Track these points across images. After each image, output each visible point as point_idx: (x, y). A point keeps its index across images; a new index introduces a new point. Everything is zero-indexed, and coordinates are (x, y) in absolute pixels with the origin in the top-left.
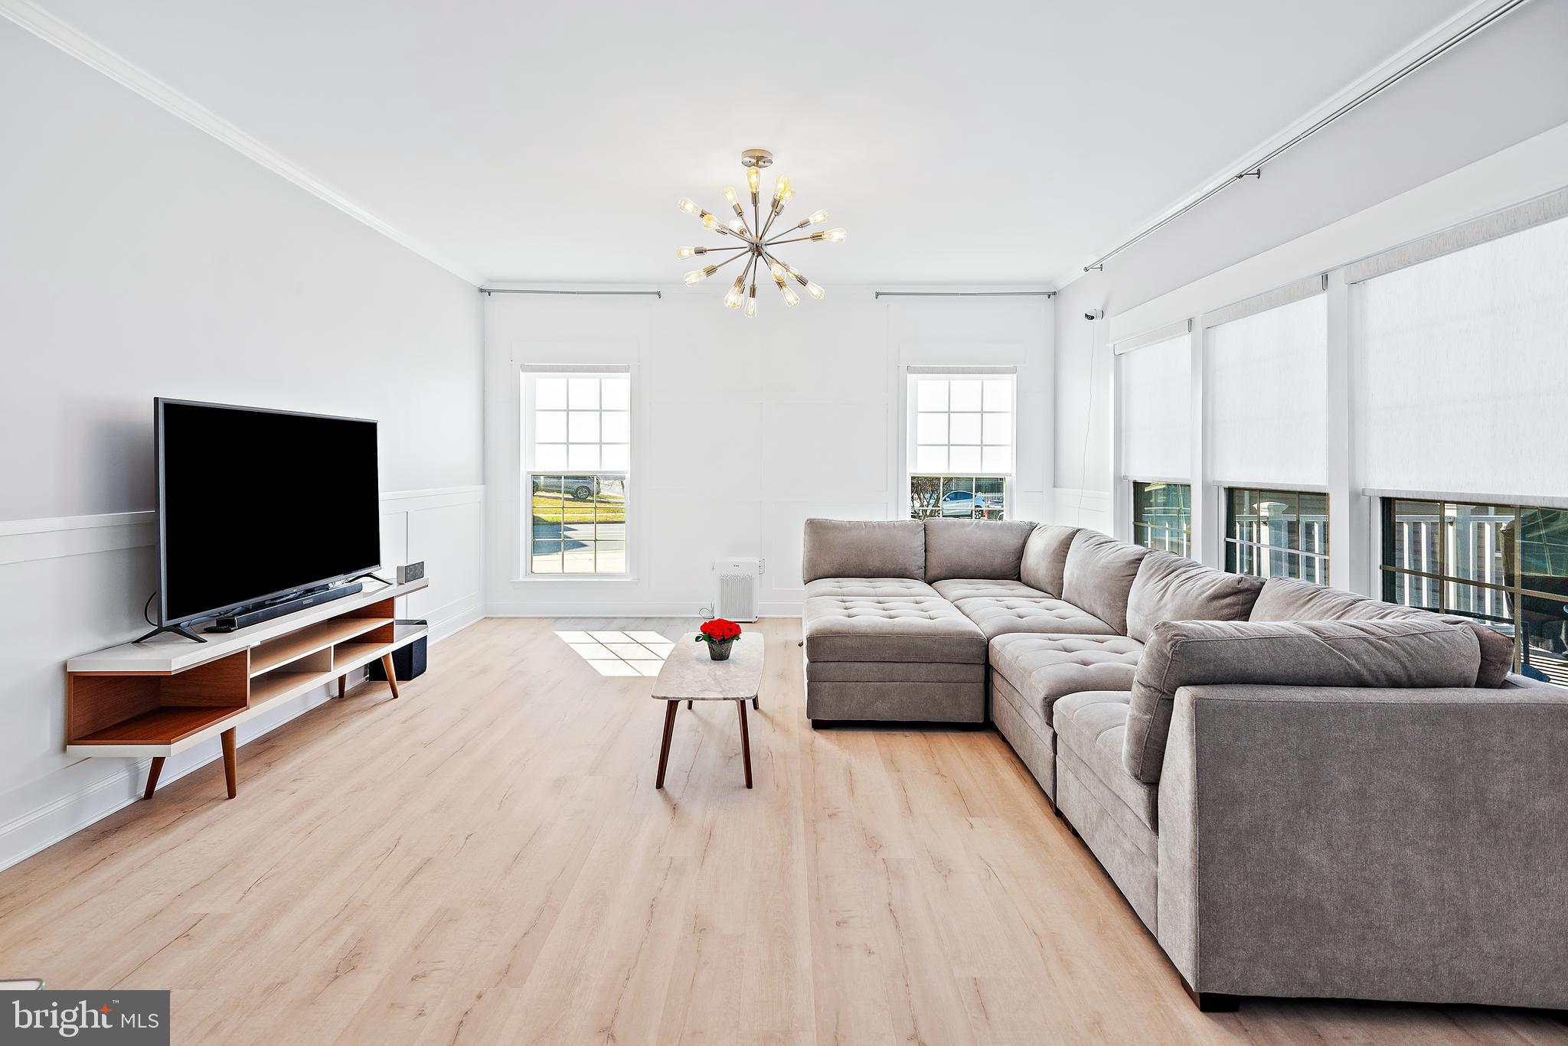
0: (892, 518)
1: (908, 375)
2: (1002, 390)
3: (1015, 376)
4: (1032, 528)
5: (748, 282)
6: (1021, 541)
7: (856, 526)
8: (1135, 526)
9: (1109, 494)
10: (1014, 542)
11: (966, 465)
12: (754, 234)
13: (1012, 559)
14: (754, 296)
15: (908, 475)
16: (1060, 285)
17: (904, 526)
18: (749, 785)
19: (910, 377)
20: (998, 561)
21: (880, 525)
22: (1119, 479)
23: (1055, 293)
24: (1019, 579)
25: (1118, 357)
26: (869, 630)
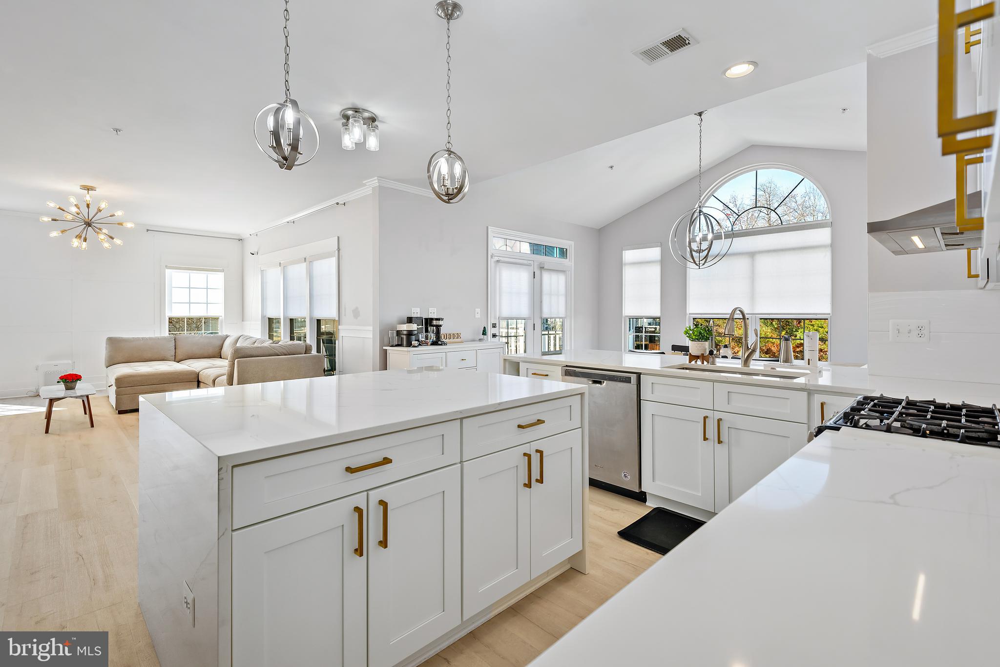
0: (157, 335)
1: (166, 270)
2: (217, 280)
3: (223, 273)
4: (227, 336)
5: (83, 236)
6: (222, 342)
7: (138, 339)
8: (269, 334)
9: (260, 322)
10: (219, 343)
11: (198, 312)
12: (87, 218)
13: (217, 350)
14: (86, 242)
15: (166, 317)
16: (243, 237)
17: (164, 338)
18: (92, 426)
19: (168, 271)
20: (211, 351)
21: (150, 339)
22: (263, 317)
23: (241, 240)
24: (221, 358)
25: (262, 271)
26: (146, 373)
